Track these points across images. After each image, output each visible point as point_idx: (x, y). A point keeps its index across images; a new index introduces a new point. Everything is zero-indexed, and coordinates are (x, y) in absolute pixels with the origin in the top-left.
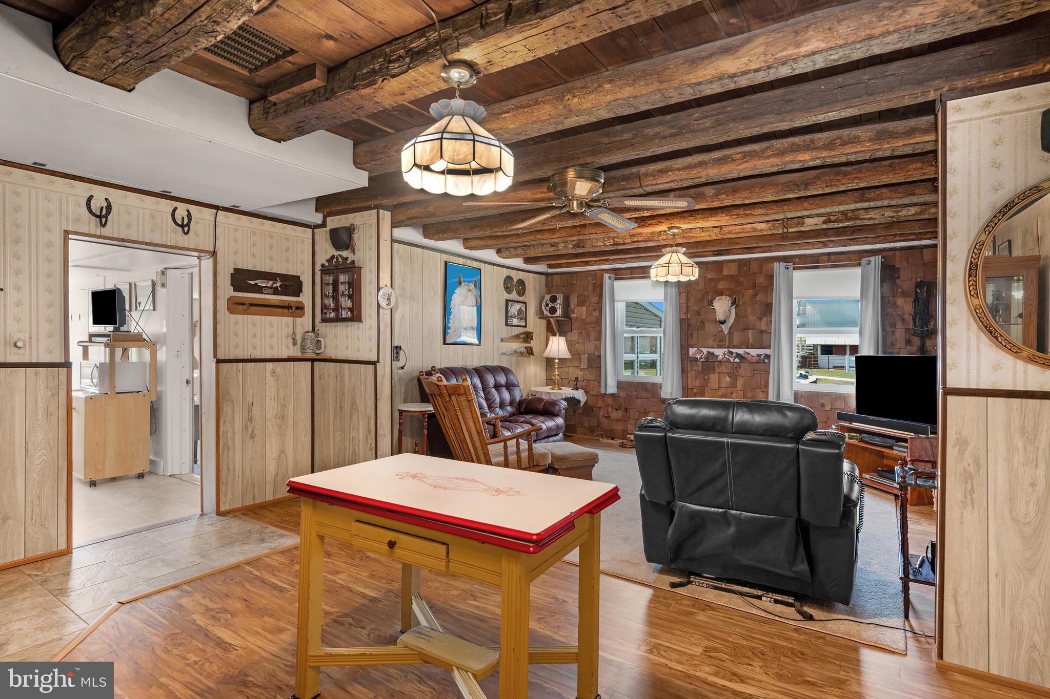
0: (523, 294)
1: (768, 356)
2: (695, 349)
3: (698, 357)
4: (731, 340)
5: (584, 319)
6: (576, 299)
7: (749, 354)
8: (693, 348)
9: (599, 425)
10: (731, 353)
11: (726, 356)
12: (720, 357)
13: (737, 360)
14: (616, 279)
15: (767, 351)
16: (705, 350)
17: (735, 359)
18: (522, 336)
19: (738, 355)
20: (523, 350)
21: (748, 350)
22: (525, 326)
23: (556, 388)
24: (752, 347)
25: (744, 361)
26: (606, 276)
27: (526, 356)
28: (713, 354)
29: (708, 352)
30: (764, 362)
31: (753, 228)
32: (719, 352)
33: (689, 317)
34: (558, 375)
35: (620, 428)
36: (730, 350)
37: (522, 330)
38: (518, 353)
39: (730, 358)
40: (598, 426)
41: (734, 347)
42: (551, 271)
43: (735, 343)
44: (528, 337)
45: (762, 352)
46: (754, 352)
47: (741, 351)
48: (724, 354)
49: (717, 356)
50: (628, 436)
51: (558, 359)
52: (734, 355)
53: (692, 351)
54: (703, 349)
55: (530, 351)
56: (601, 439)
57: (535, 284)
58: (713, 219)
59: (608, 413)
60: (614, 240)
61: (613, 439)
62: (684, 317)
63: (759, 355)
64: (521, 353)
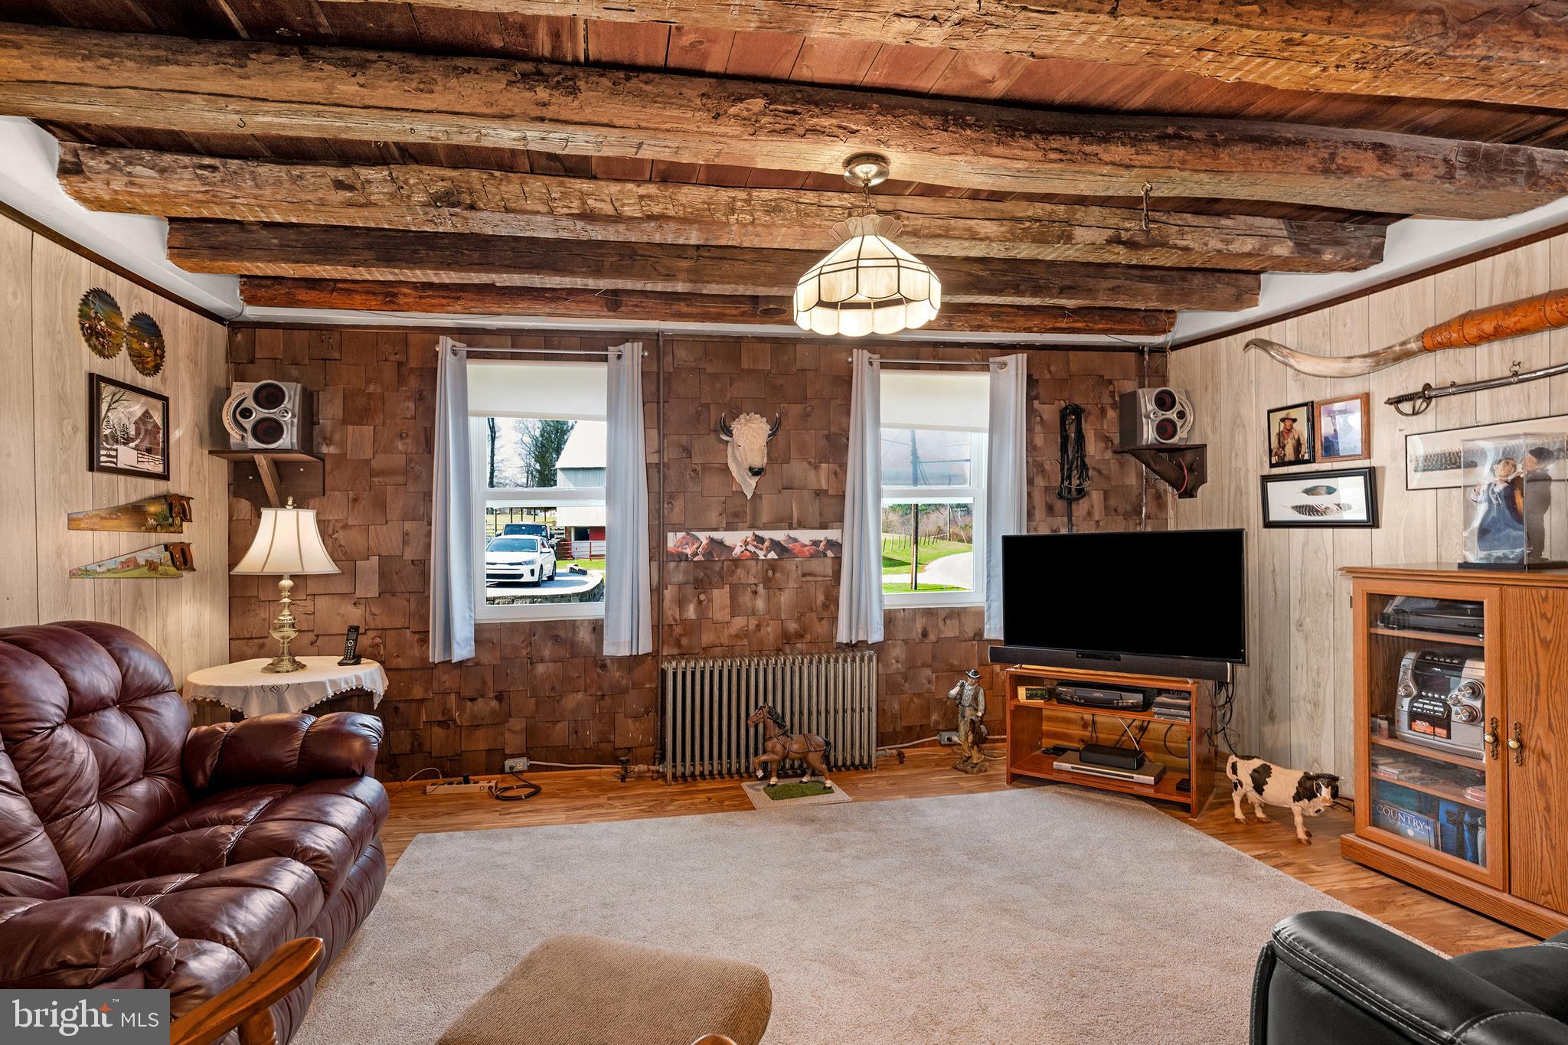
0: (157, 368)
1: (833, 545)
2: (681, 535)
3: (689, 551)
4: (755, 512)
5: (368, 462)
6: (338, 403)
7: (795, 540)
8: (676, 531)
9: (417, 747)
10: (760, 540)
11: (751, 548)
12: (737, 551)
13: (772, 555)
14: (471, 355)
15: (833, 534)
16: (703, 537)
17: (768, 552)
18: (152, 509)
19: (775, 545)
20: (158, 555)
21: (793, 533)
22: (165, 476)
23: (286, 665)
24: (802, 525)
25: (787, 555)
26: (446, 344)
27: (166, 575)
28: (721, 543)
29: (712, 540)
30: (825, 555)
31: (969, 229)
32: (736, 540)
33: (666, 460)
34: (293, 625)
35: (482, 746)
36: (758, 533)
37: (152, 487)
38: (137, 566)
39: (758, 552)
40: (412, 752)
41: (765, 528)
42: (252, 312)
43: (765, 518)
44: (177, 509)
45: (821, 535)
46: (805, 536)
47: (779, 535)
48: (746, 543)
49: (731, 549)
50: (508, 763)
51: (292, 577)
52: (767, 544)
53: (673, 540)
54: (699, 534)
55: (181, 558)
56: (429, 788)
57: (197, 344)
58: (999, 150)
59: (445, 711)
60: (584, 203)
61: (467, 781)
62: (654, 459)
63: (816, 543)
64: (152, 566)
